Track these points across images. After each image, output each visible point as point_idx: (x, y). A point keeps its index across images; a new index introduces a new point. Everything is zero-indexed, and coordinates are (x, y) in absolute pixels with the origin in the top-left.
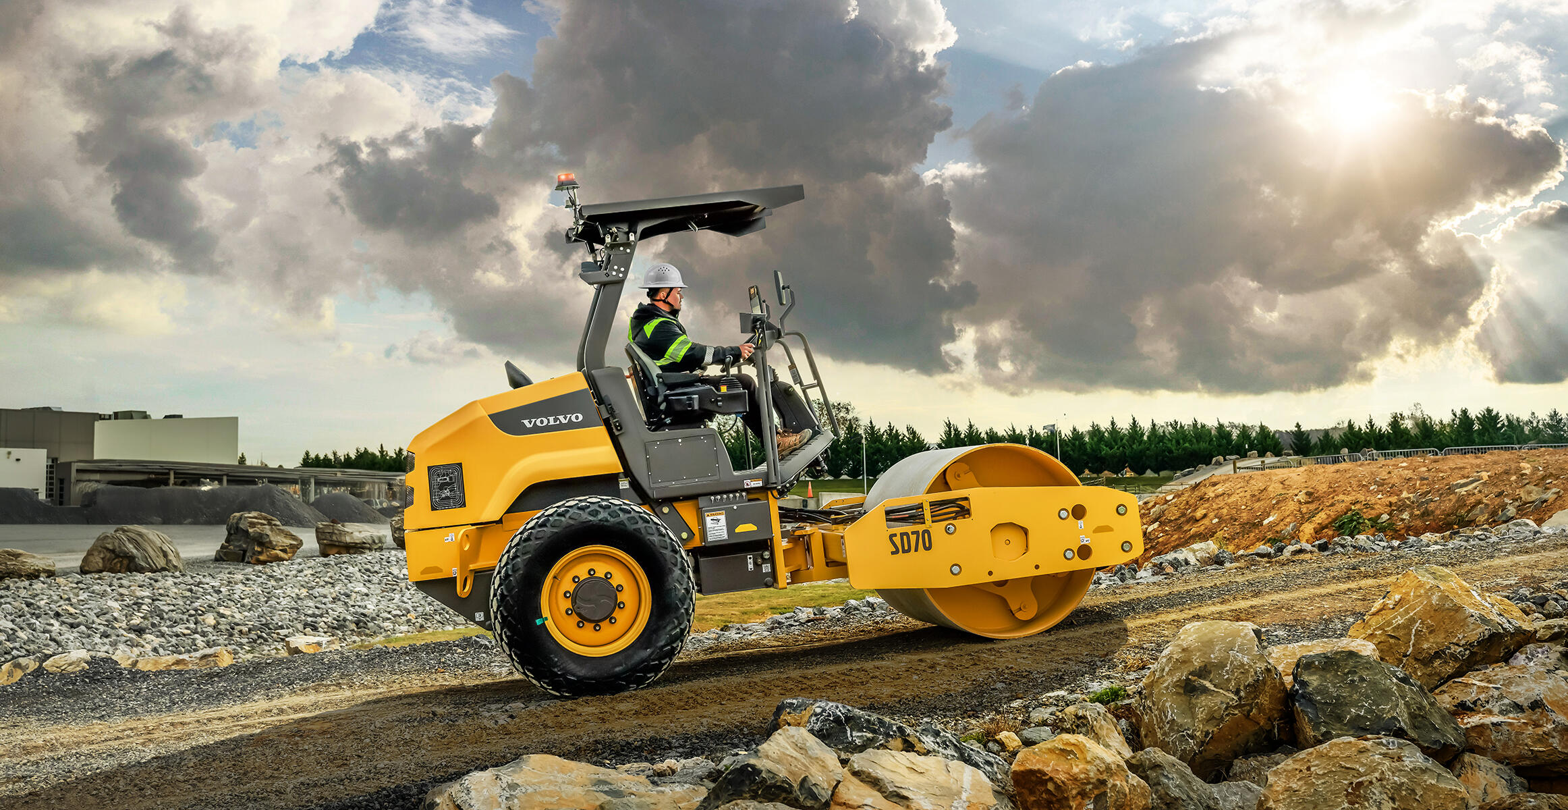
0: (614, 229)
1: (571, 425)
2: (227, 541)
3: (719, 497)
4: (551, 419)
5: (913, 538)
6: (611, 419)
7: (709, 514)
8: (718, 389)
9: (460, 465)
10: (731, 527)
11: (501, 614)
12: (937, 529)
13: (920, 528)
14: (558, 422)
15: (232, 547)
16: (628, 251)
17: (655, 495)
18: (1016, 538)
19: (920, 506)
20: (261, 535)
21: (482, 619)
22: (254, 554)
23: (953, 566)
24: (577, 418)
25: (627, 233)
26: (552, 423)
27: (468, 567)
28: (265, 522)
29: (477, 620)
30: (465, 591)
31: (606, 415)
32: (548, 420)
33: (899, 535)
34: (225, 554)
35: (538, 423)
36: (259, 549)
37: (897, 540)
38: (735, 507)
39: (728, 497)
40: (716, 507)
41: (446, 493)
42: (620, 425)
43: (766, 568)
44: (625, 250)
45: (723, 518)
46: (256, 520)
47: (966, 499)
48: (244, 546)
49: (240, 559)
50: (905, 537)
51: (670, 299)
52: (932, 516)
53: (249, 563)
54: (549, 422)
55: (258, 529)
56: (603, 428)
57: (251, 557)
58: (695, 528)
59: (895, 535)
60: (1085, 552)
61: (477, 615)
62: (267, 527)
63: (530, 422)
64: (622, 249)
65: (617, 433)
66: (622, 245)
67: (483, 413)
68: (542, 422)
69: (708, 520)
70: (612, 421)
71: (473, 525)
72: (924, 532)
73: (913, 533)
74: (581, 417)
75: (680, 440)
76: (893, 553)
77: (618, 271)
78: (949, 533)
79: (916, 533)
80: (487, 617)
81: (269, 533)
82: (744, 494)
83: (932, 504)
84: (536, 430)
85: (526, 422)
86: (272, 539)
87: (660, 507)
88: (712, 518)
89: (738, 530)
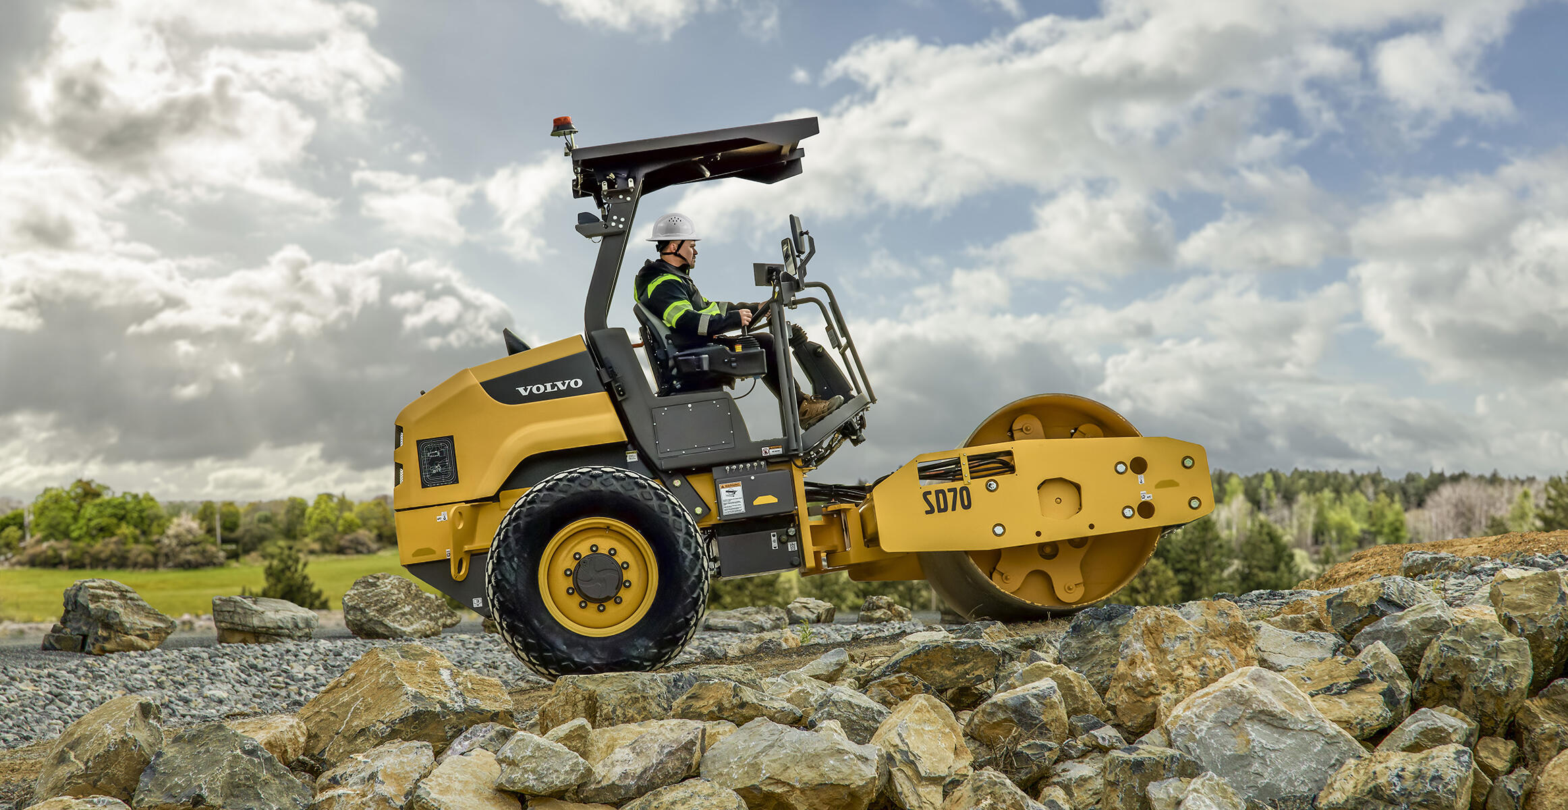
0: (612, 176)
1: (570, 392)
2: (64, 621)
3: (734, 467)
4: (548, 385)
5: (950, 496)
6: (613, 383)
7: (724, 485)
8: (733, 349)
9: (451, 438)
10: (748, 499)
11: (499, 601)
12: (977, 486)
13: (958, 485)
14: (556, 389)
15: (68, 630)
16: (629, 199)
17: (664, 465)
18: (1067, 495)
19: (957, 462)
20: (107, 614)
21: (481, 605)
22: (96, 640)
23: (995, 526)
24: (576, 383)
25: (627, 179)
26: (549, 389)
27: (462, 547)
28: (116, 595)
29: (475, 606)
30: (461, 573)
31: (606, 380)
32: (545, 387)
33: (933, 493)
34: (58, 640)
35: (535, 391)
36: (105, 634)
37: (932, 498)
38: (753, 478)
39: (745, 467)
40: (731, 478)
41: (438, 468)
42: (622, 390)
43: (792, 546)
44: (625, 198)
45: (739, 489)
46: (101, 592)
47: (1009, 453)
48: (84, 628)
49: (79, 647)
50: (941, 495)
51: (681, 252)
52: (971, 472)
53: (90, 653)
54: (546, 389)
55: (104, 604)
56: (605, 393)
57: (93, 644)
58: (711, 502)
59: (929, 493)
60: (1146, 509)
61: (475, 601)
62: (118, 601)
63: (526, 390)
64: (621, 197)
65: (619, 399)
66: (622, 192)
67: (475, 381)
68: (538, 389)
69: (723, 491)
70: (614, 385)
71: (467, 502)
72: (962, 489)
73: (950, 490)
74: (580, 383)
75: (690, 406)
76: (927, 512)
77: (618, 221)
78: (991, 491)
79: (954, 490)
80: (485, 602)
81: (120, 610)
82: (763, 463)
83: (970, 459)
84: (532, 398)
85: (521, 390)
86: (124, 618)
87: (670, 480)
88: (727, 489)
89: (756, 502)
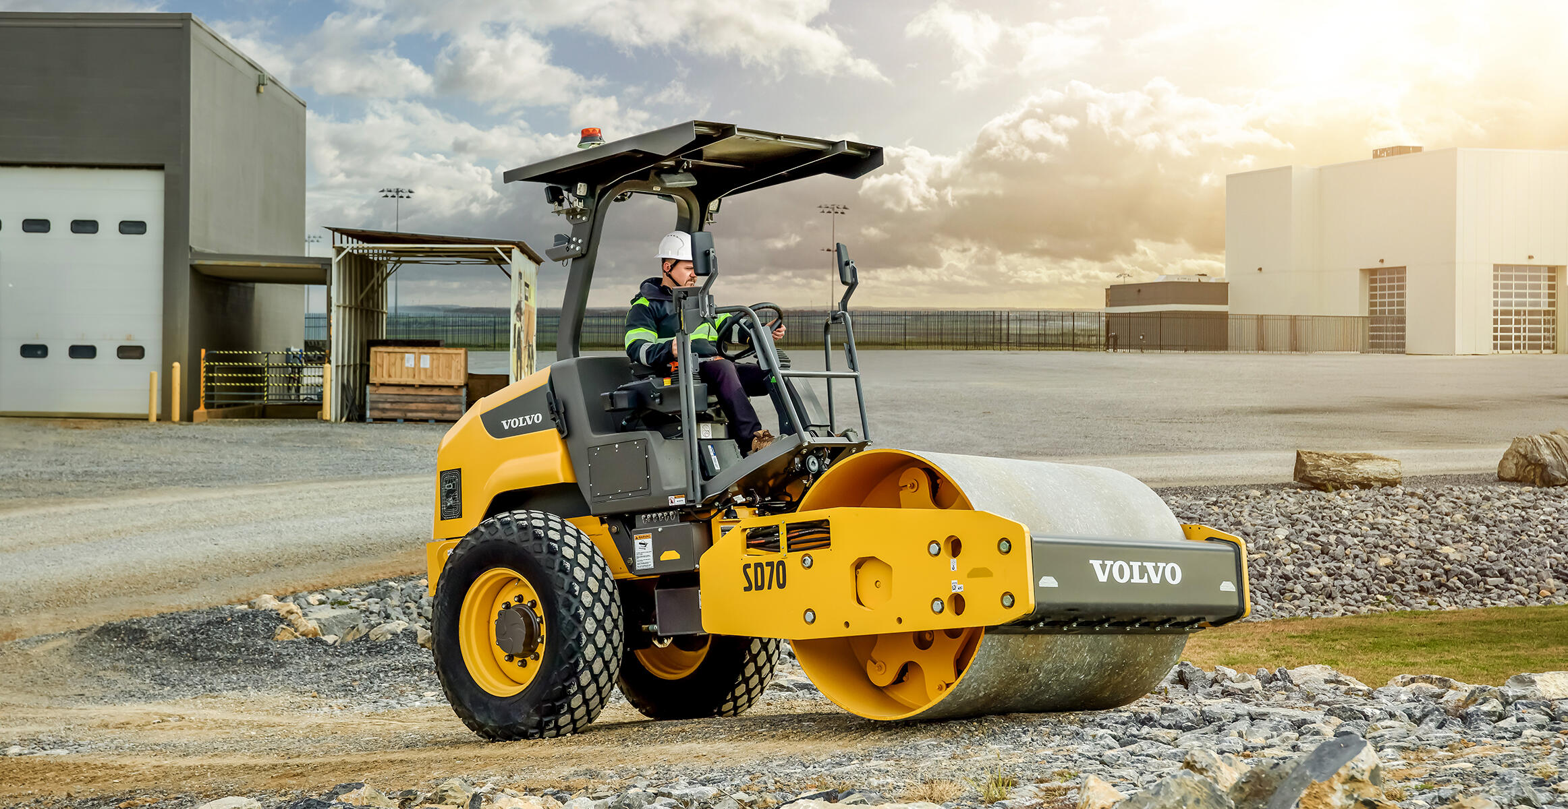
1: (534, 427)
3: (648, 516)
4: (521, 420)
5: (767, 570)
7: (638, 536)
9: (460, 471)
10: (657, 553)
12: (793, 560)
13: (774, 557)
14: (525, 423)
16: (584, 218)
19: (777, 530)
23: (807, 611)
24: (538, 418)
26: (521, 424)
32: (519, 421)
33: (753, 566)
35: (512, 425)
38: (662, 529)
39: (656, 517)
40: (644, 530)
41: (450, 501)
42: (564, 427)
44: (581, 218)
45: (649, 541)
47: (827, 522)
50: (759, 569)
51: (673, 272)
52: (788, 544)
54: (519, 423)
56: (555, 430)
60: (957, 603)
63: (507, 424)
64: (578, 216)
65: (563, 437)
67: (478, 413)
68: (515, 423)
69: (637, 543)
74: (541, 418)
75: (617, 446)
77: (576, 243)
78: (806, 568)
79: (770, 564)
82: (669, 514)
83: (790, 528)
84: (511, 432)
85: (504, 423)
88: (640, 541)
89: (663, 558)
